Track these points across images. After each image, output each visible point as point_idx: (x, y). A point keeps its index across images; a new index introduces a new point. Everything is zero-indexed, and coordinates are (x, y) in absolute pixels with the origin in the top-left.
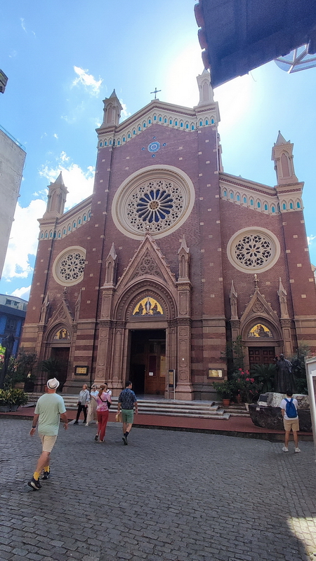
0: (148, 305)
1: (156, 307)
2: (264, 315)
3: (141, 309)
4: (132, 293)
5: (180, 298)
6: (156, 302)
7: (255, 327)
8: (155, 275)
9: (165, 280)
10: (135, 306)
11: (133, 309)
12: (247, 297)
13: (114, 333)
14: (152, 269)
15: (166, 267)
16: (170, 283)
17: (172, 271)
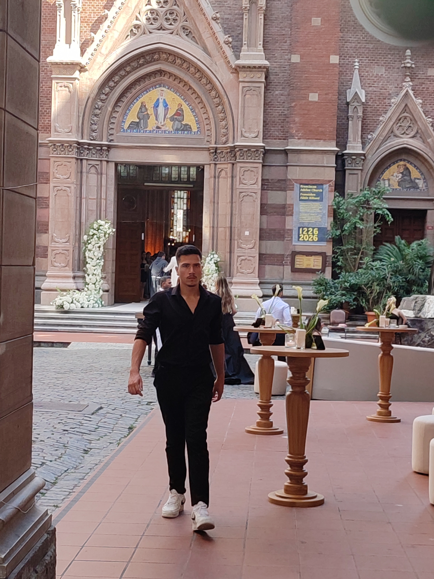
0: (161, 109)
1: (179, 113)
2: (416, 144)
3: (143, 115)
4: (122, 77)
5: (244, 100)
6: (179, 100)
7: (394, 167)
8: (184, 35)
9: (205, 49)
10: (128, 108)
11: (125, 114)
12: (387, 101)
13: (84, 170)
14: (175, 20)
15: (210, 18)
16: (221, 61)
17: (226, 31)
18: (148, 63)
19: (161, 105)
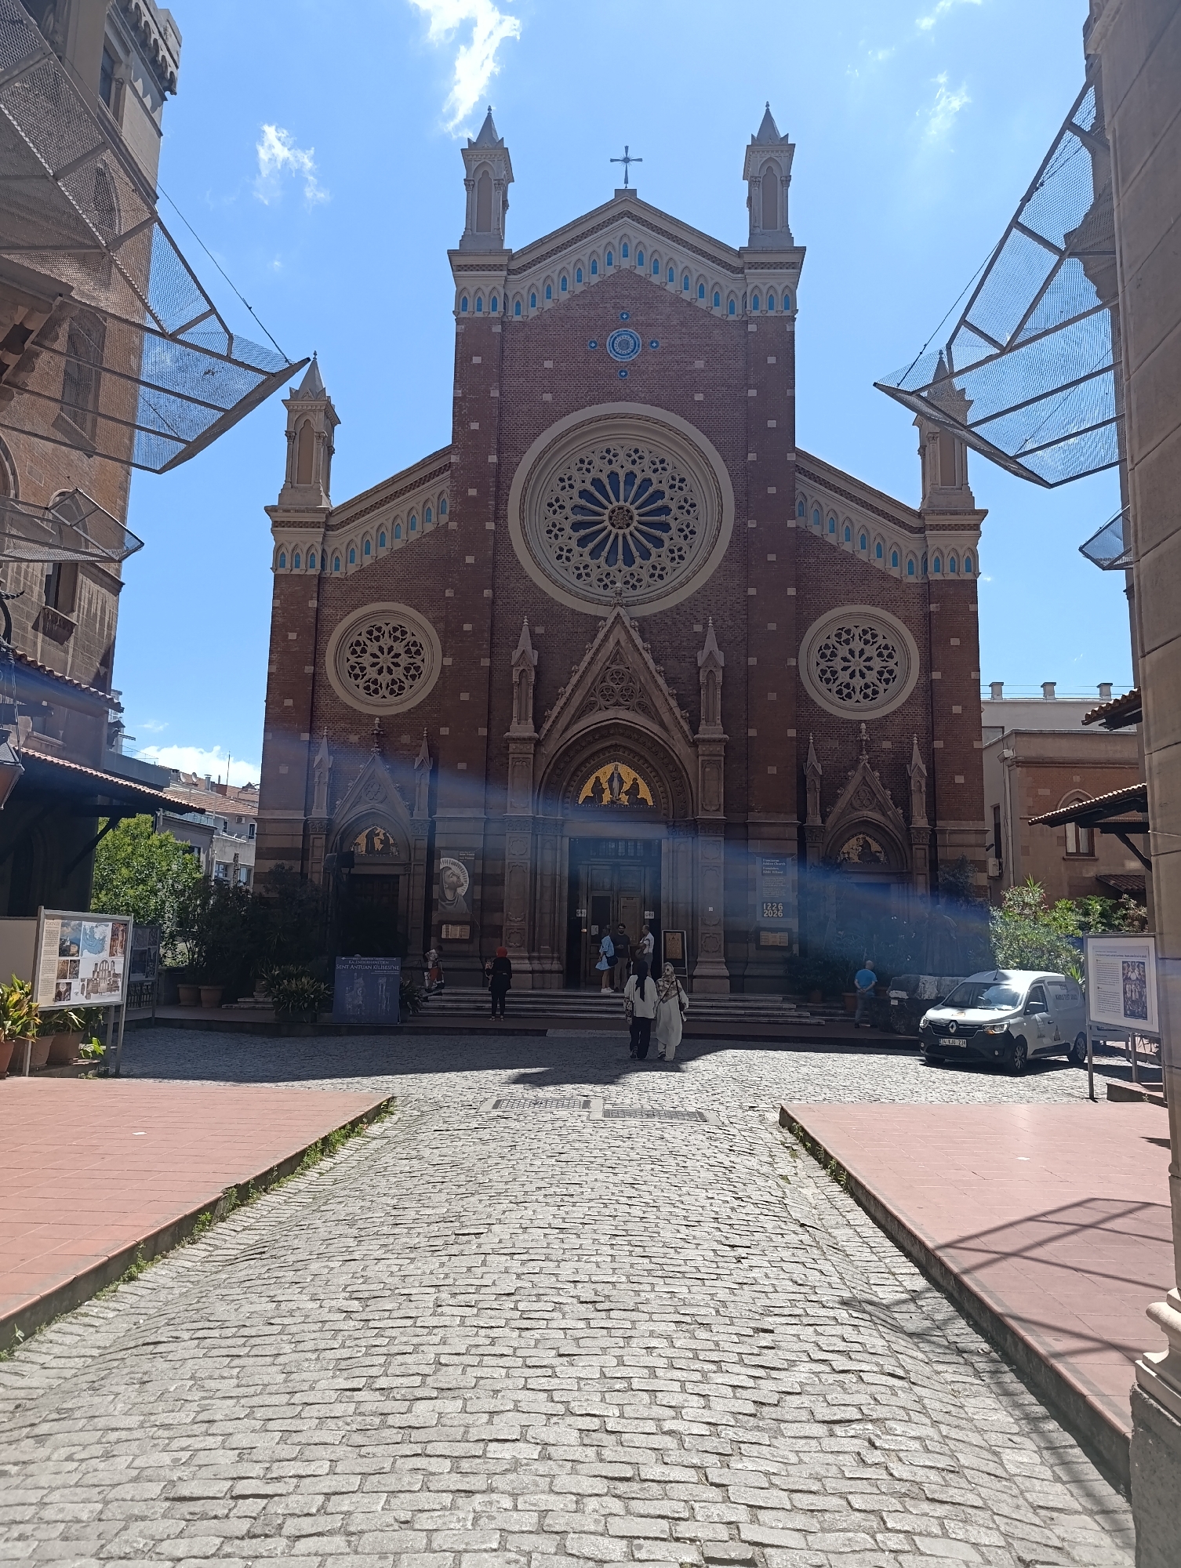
0: (616, 784)
1: (635, 787)
2: (876, 816)
3: (598, 789)
4: (579, 752)
5: (703, 772)
6: (634, 775)
7: (853, 841)
8: (639, 711)
9: (662, 724)
10: (583, 781)
11: (579, 789)
12: (842, 774)
13: (539, 845)
14: (631, 696)
15: (666, 694)
16: (678, 736)
17: (682, 707)
18: (603, 737)
19: (616, 779)
